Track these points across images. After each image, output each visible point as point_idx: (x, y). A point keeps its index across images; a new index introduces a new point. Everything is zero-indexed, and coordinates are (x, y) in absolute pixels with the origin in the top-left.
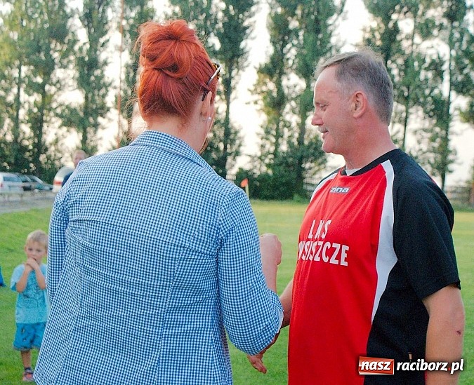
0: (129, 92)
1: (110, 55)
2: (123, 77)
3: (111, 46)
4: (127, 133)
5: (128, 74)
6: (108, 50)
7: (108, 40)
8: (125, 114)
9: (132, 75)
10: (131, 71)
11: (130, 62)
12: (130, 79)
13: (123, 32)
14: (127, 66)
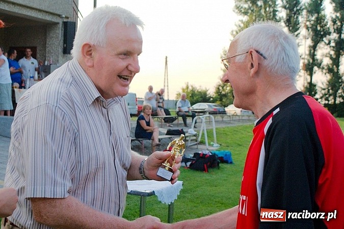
0: (311, 61)
1: (300, 41)
2: (307, 52)
3: (301, 37)
4: (311, 84)
5: (310, 51)
6: (299, 38)
7: (299, 33)
8: (308, 73)
9: (312, 51)
10: (312, 49)
11: (312, 44)
12: (312, 54)
13: (307, 28)
14: (310, 47)
